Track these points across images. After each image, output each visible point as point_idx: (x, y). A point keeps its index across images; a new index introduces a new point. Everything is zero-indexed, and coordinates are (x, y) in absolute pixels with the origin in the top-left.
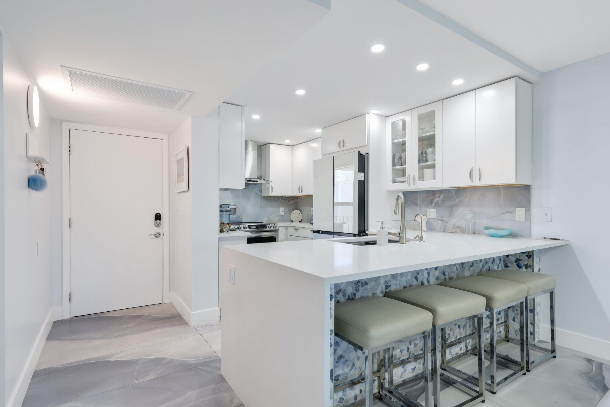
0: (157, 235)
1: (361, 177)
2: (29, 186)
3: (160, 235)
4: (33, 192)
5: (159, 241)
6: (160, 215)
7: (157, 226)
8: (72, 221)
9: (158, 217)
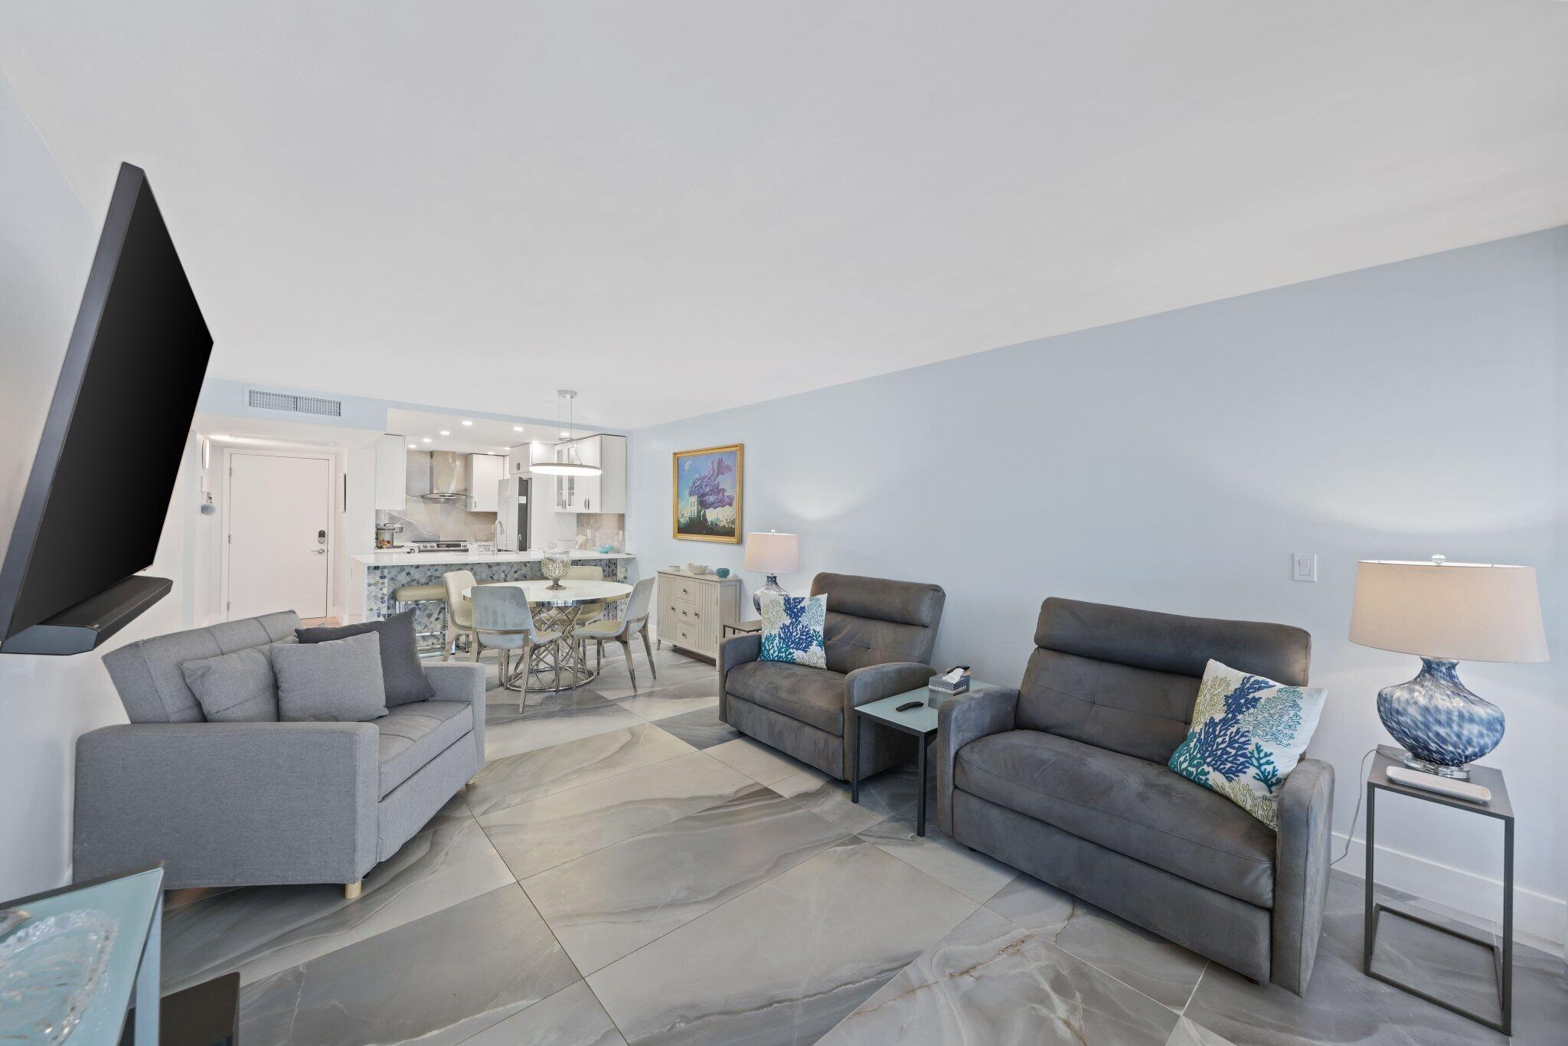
0: (321, 552)
1: (523, 500)
2: (202, 511)
3: (324, 551)
4: (203, 515)
5: (323, 557)
6: (324, 532)
7: (321, 543)
8: (231, 537)
9: (322, 534)
